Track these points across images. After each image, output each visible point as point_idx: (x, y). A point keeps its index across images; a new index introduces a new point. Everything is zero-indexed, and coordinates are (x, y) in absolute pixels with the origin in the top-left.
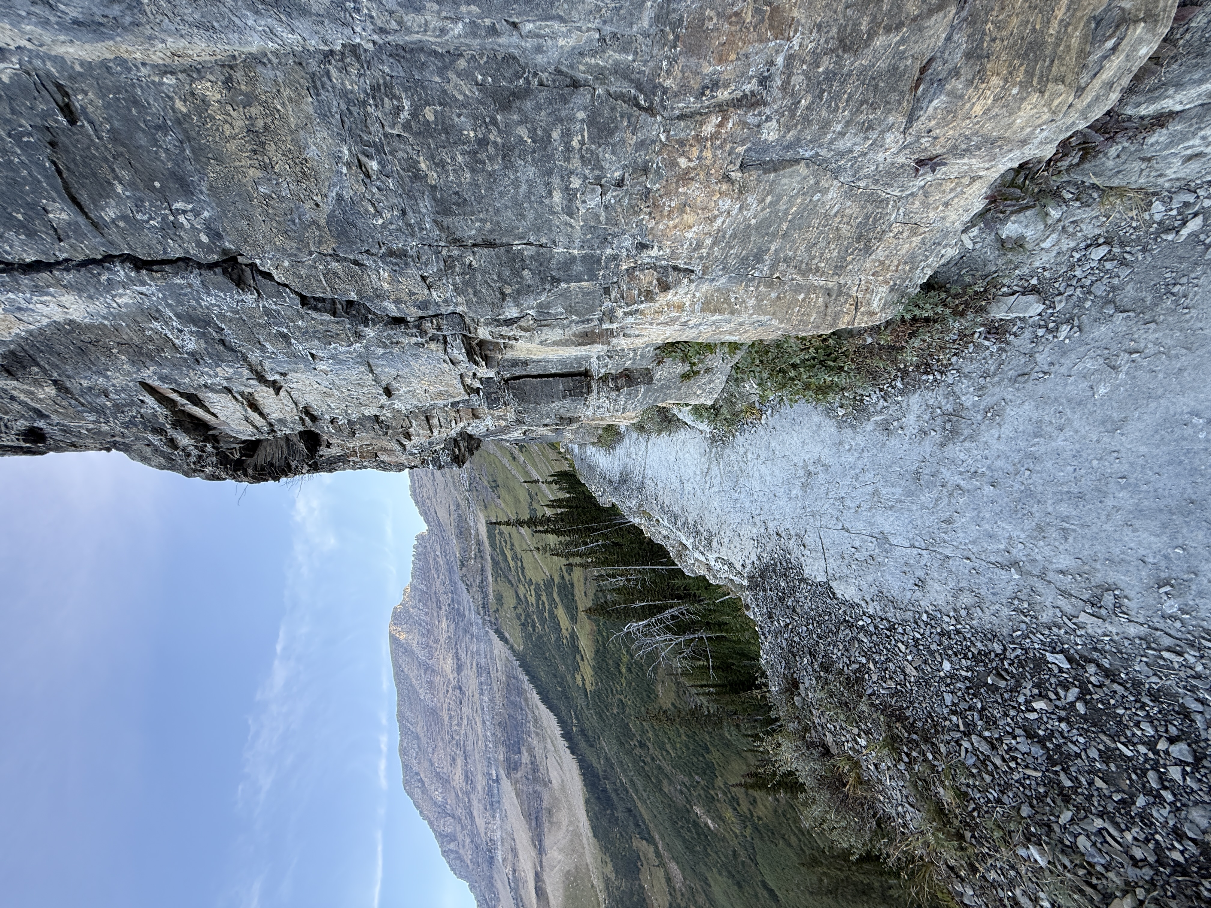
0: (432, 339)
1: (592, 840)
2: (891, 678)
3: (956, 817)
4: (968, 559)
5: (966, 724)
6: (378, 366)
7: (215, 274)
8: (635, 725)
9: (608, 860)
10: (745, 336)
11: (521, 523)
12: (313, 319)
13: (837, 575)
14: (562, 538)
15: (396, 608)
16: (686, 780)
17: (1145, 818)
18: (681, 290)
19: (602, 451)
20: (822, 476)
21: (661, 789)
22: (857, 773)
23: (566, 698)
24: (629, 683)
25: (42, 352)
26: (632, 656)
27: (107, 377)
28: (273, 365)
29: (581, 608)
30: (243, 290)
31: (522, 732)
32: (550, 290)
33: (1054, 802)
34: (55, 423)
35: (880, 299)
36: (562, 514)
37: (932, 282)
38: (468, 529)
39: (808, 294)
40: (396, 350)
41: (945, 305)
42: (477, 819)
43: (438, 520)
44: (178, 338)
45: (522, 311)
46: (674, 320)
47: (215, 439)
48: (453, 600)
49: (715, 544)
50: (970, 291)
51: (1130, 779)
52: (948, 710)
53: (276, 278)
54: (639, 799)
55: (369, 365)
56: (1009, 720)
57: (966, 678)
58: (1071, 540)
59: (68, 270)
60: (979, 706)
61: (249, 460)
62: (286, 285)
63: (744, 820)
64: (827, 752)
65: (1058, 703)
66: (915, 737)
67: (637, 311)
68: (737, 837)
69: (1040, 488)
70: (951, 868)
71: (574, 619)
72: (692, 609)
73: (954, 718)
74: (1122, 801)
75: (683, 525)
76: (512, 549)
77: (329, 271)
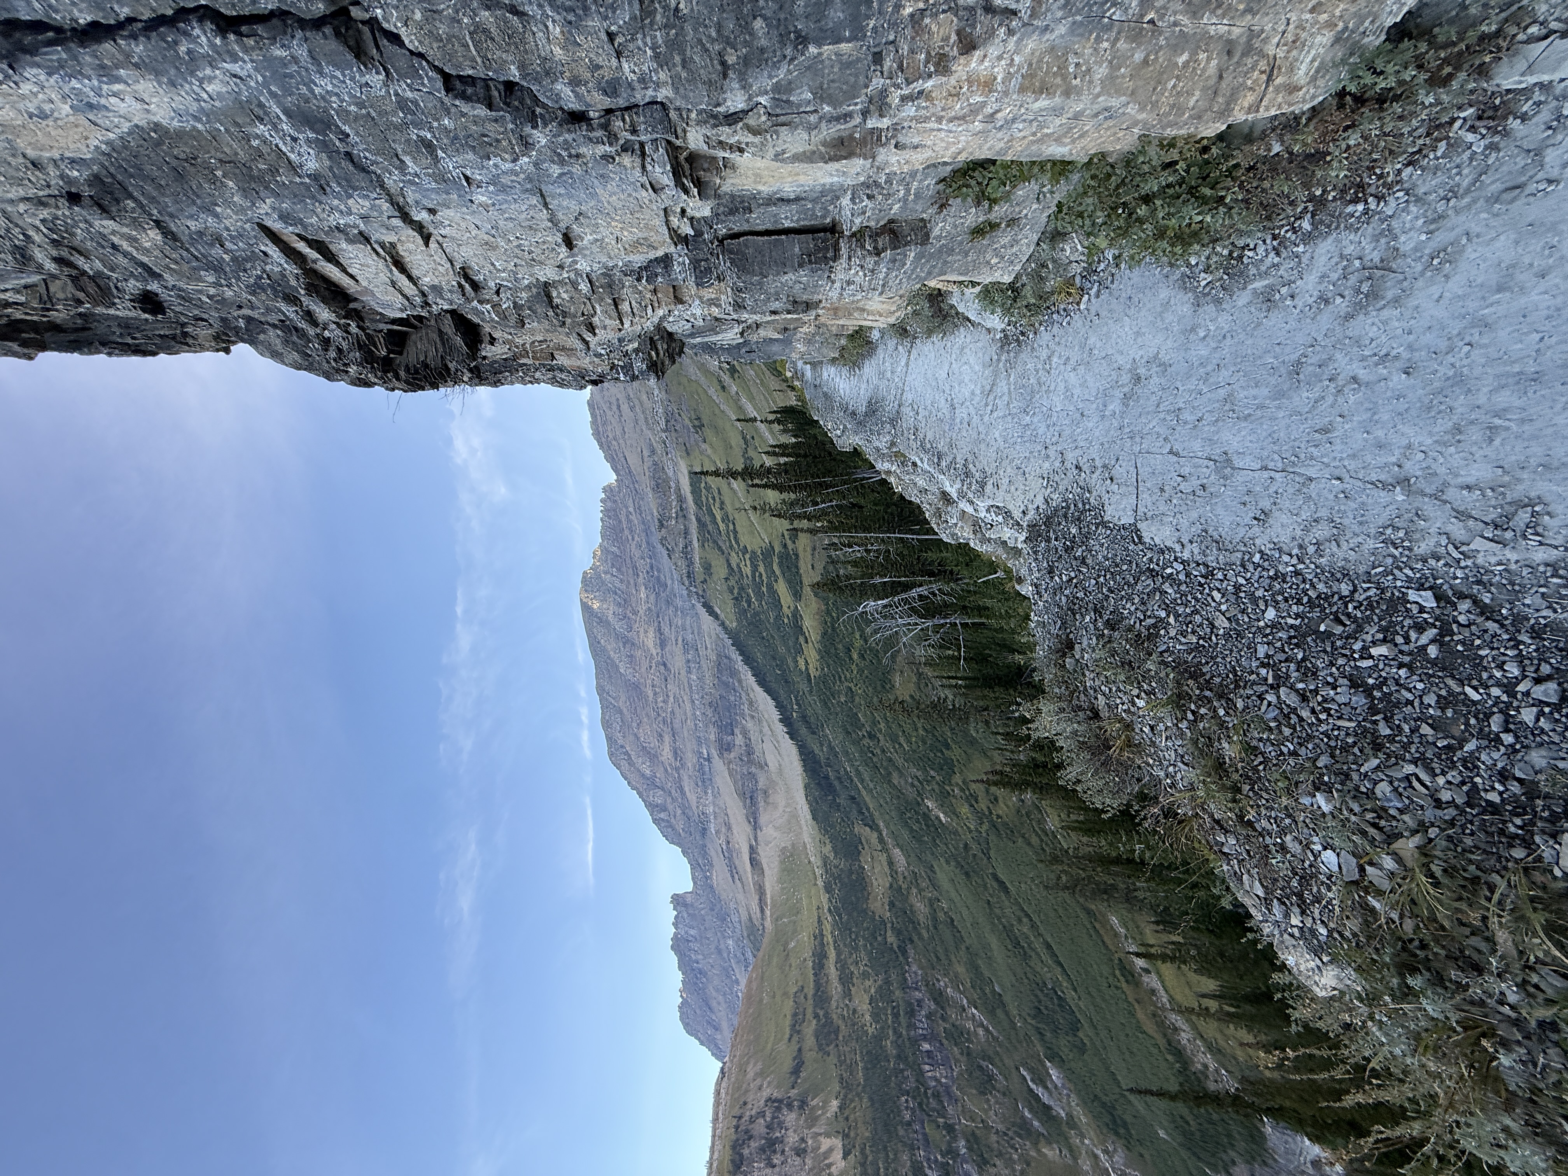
0: (625, 149)
1: (810, 821)
2: (1194, 632)
3: (1237, 771)
4: (1339, 479)
5: (1276, 677)
6: (553, 198)
7: (325, 37)
8: (865, 715)
9: (827, 841)
10: (1079, 145)
11: (733, 474)
12: (463, 115)
13: (1149, 514)
14: (785, 495)
15: (585, 573)
16: (919, 773)
17: (1471, 763)
18: (993, 51)
19: (845, 371)
20: (1155, 380)
21: (890, 781)
22: (1127, 736)
23: (786, 682)
24: (861, 671)
25: (132, 176)
26: (866, 641)
27: (216, 216)
28: (418, 196)
29: (806, 581)
30: (366, 66)
31: (736, 714)
32: (792, 59)
33: (1361, 751)
34: (170, 285)
35: (1312, 61)
36: (785, 464)
37: (1411, 25)
38: (667, 481)
39: (1194, 53)
40: (577, 170)
41: (1420, 67)
42: (688, 794)
43: (629, 467)
44: (293, 151)
45: (750, 98)
46: (975, 110)
47: (357, 315)
48: (652, 567)
49: (989, 488)
50: (1472, 36)
51: (1467, 724)
52: (1258, 663)
53: (406, 42)
54: (864, 788)
55: (542, 195)
56: (1334, 669)
57: (1292, 626)
58: (1497, 442)
59: (134, 37)
60: (1300, 656)
61: (399, 359)
62: (421, 56)
63: (981, 817)
64: (1096, 715)
65: (1405, 648)
66: (1208, 693)
67: (921, 93)
68: (970, 831)
69: (1478, 371)
70: (1218, 822)
71: (797, 595)
72: (946, 588)
73: (1263, 671)
74: (1448, 747)
75: (949, 467)
76: (722, 509)
77: (477, 26)
